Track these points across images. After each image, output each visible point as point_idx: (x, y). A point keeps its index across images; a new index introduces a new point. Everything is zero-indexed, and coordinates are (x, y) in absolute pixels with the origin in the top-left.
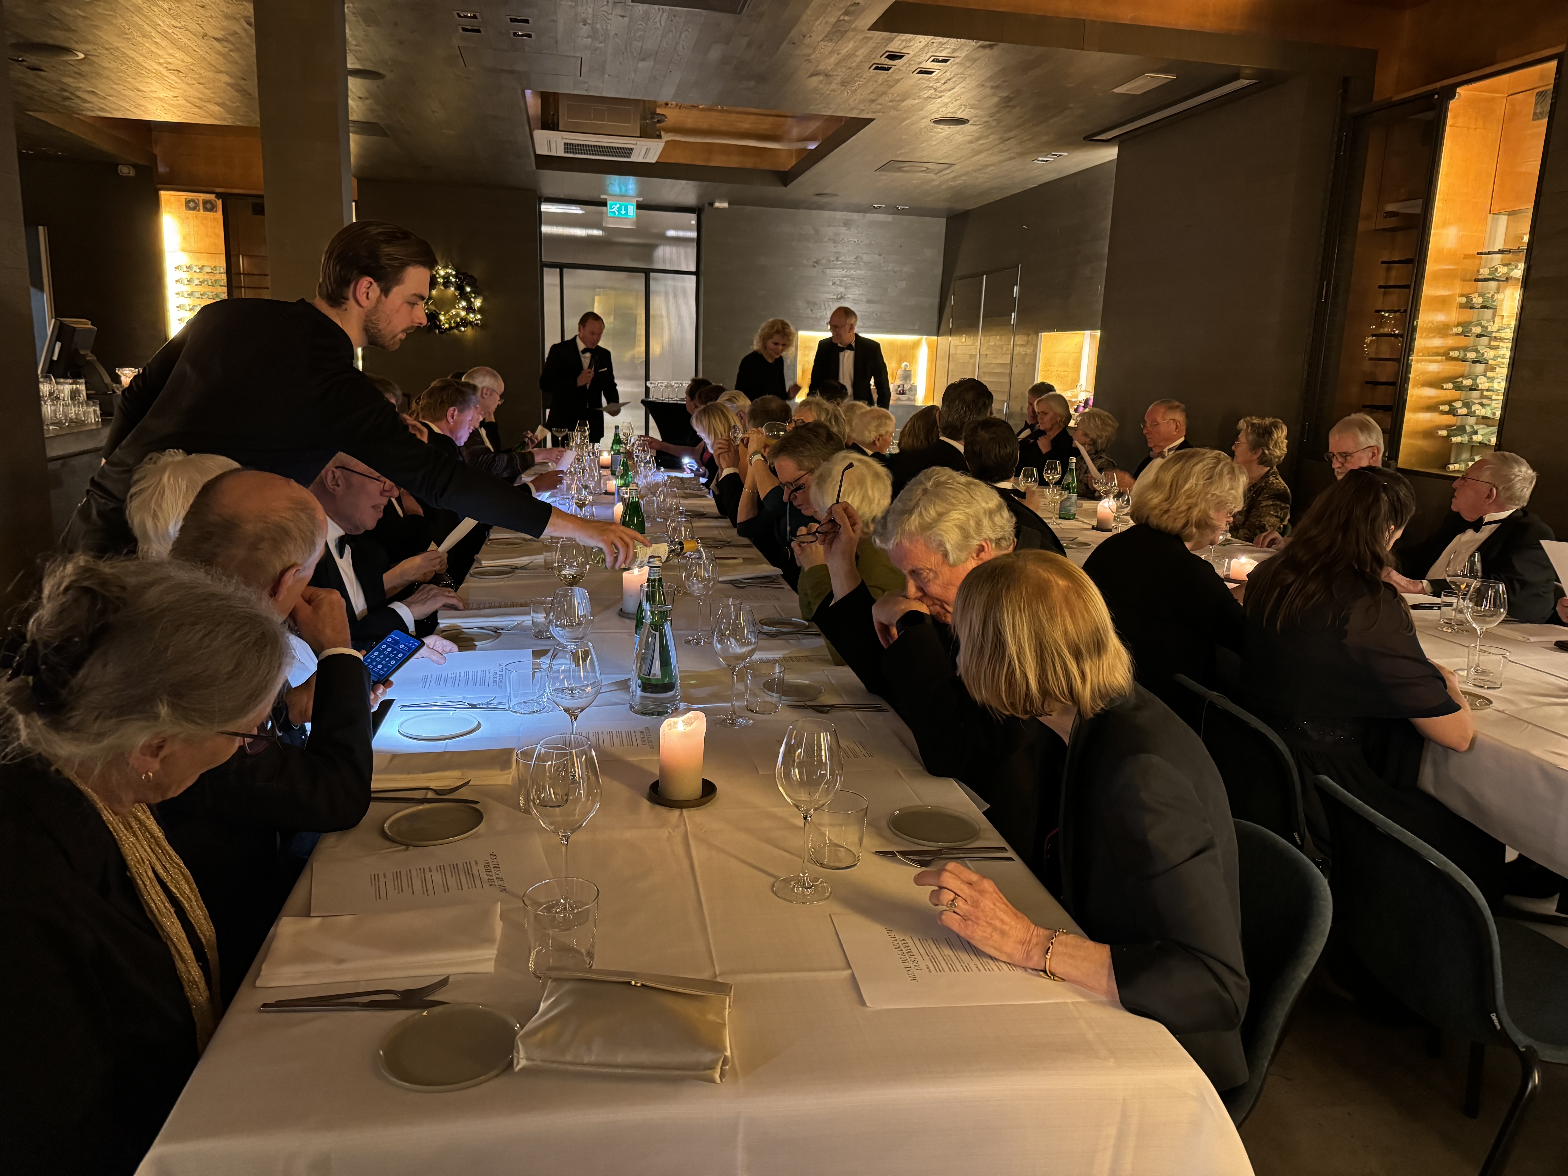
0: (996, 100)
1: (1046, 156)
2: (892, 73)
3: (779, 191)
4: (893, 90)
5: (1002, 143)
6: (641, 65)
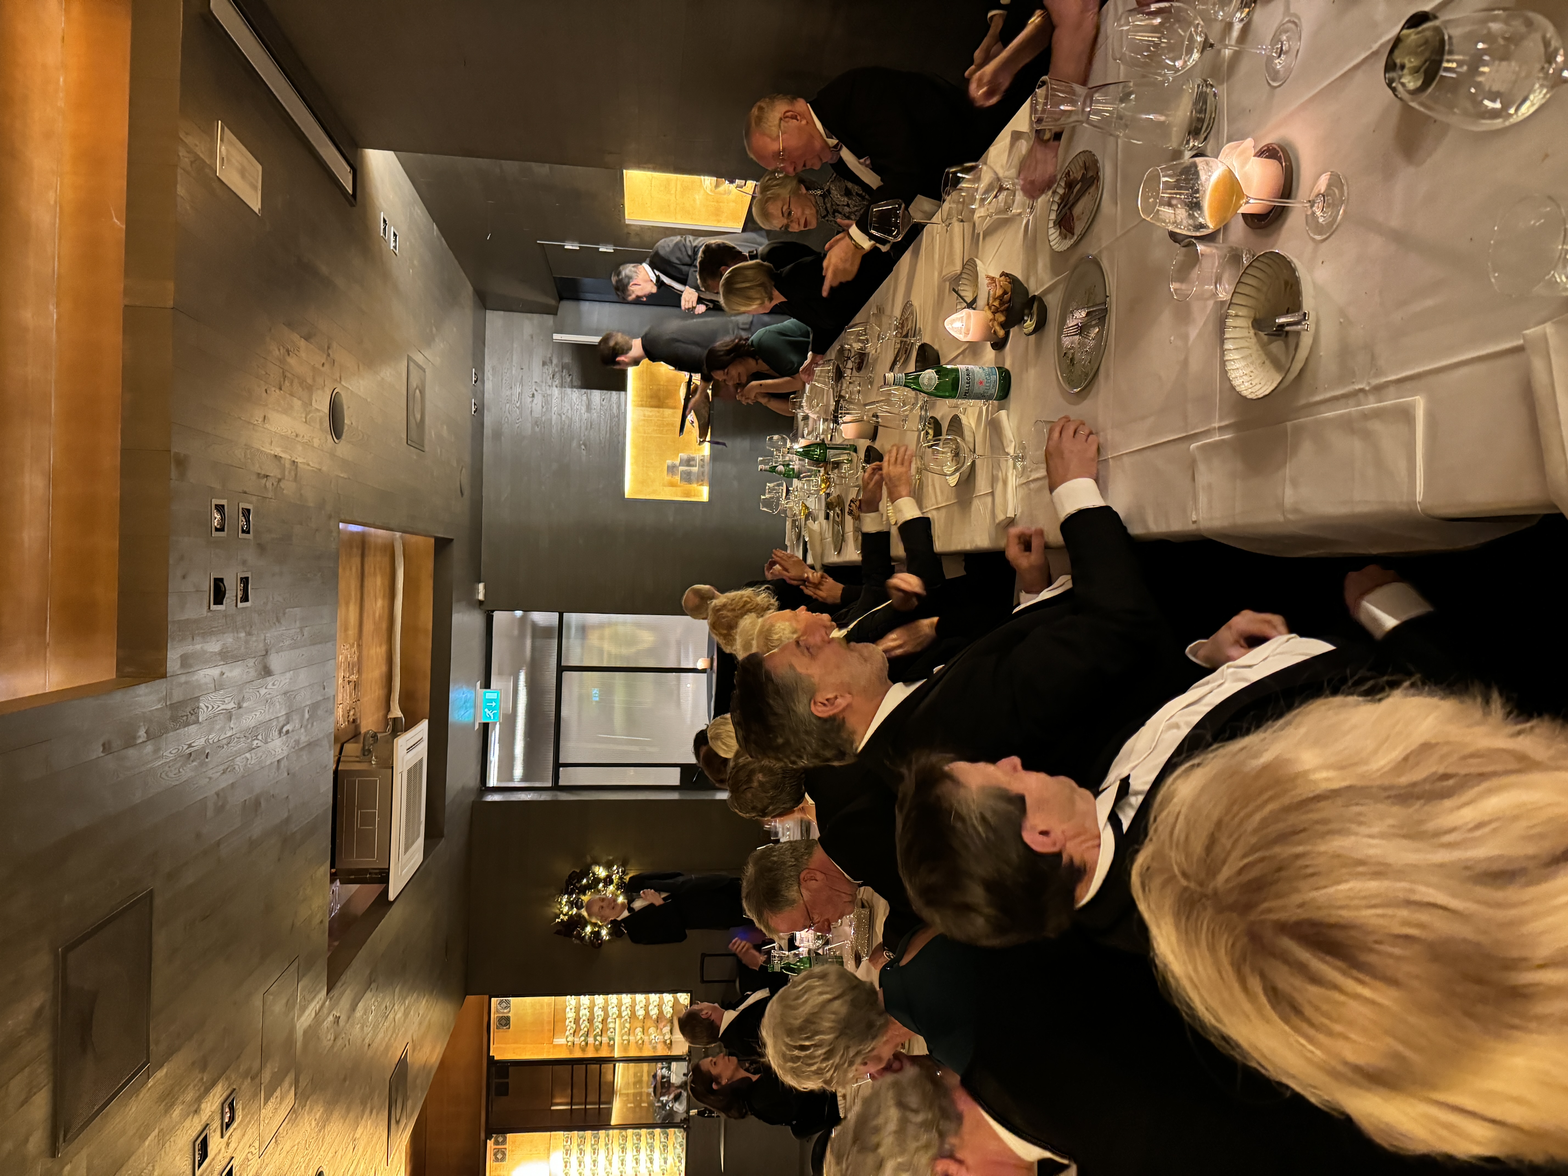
1: (387, 241)
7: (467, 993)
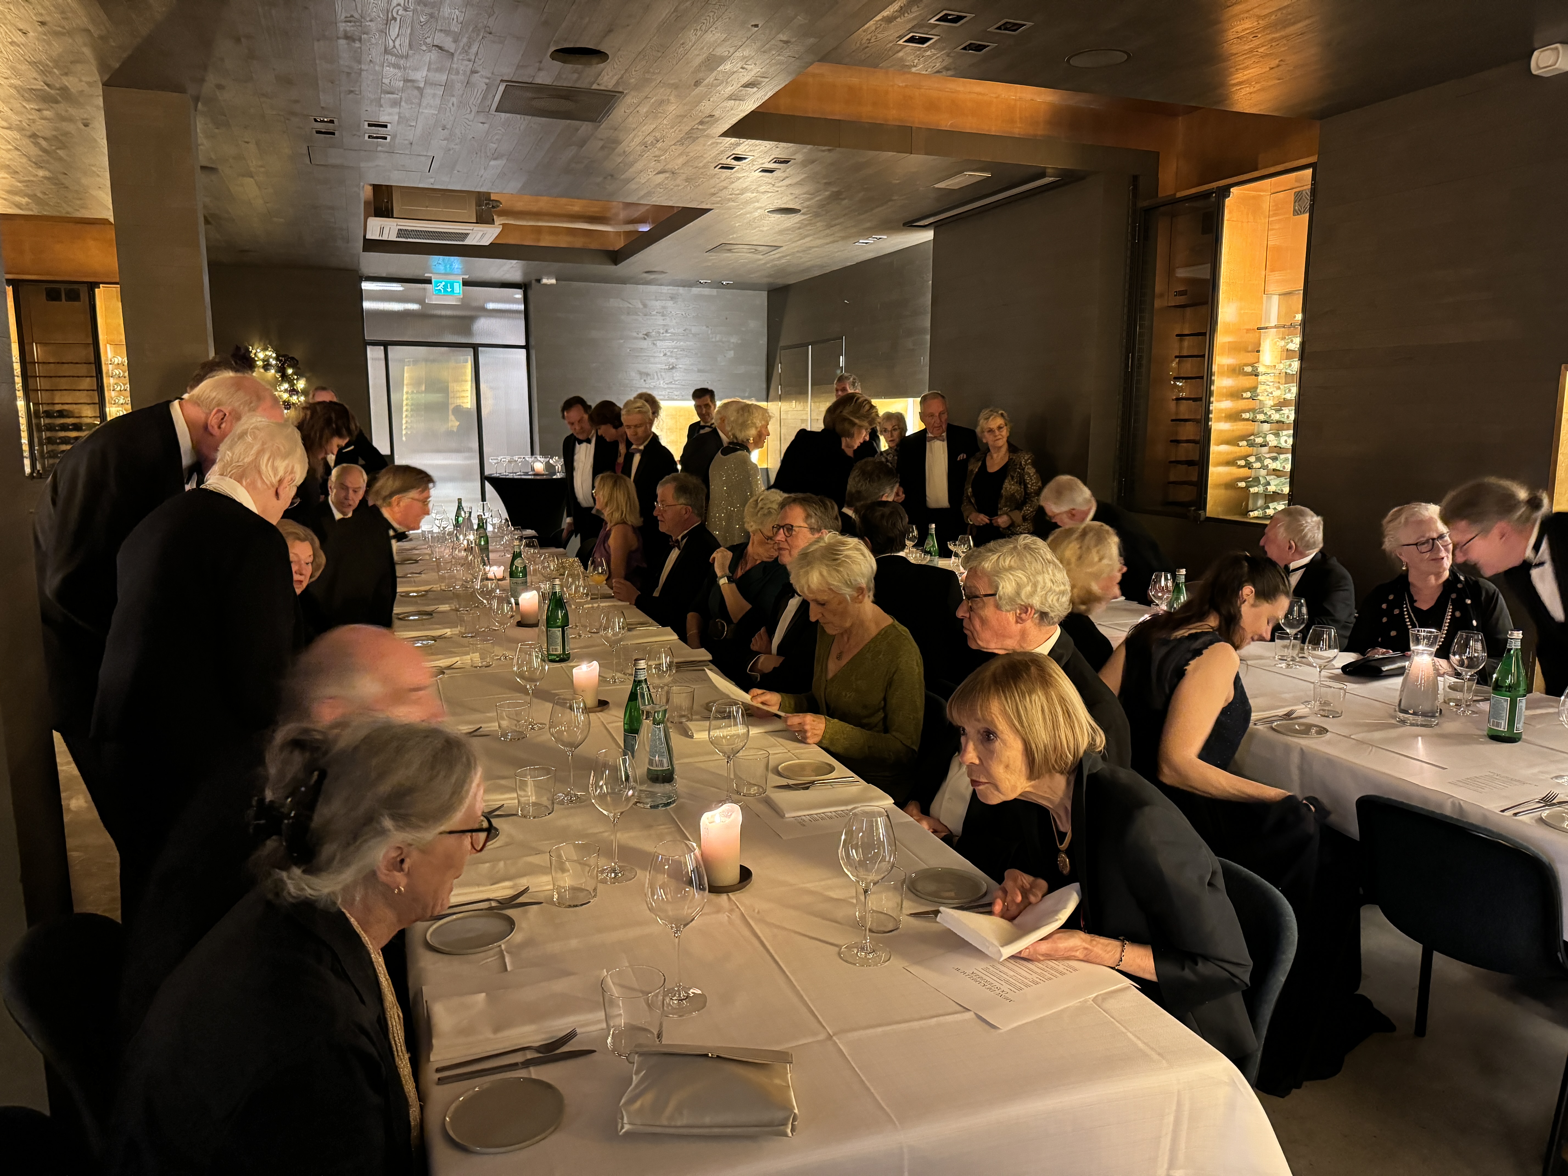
0: (827, 193)
1: (867, 239)
2: (735, 172)
3: (611, 269)
4: (733, 186)
5: (829, 228)
6: (492, 163)
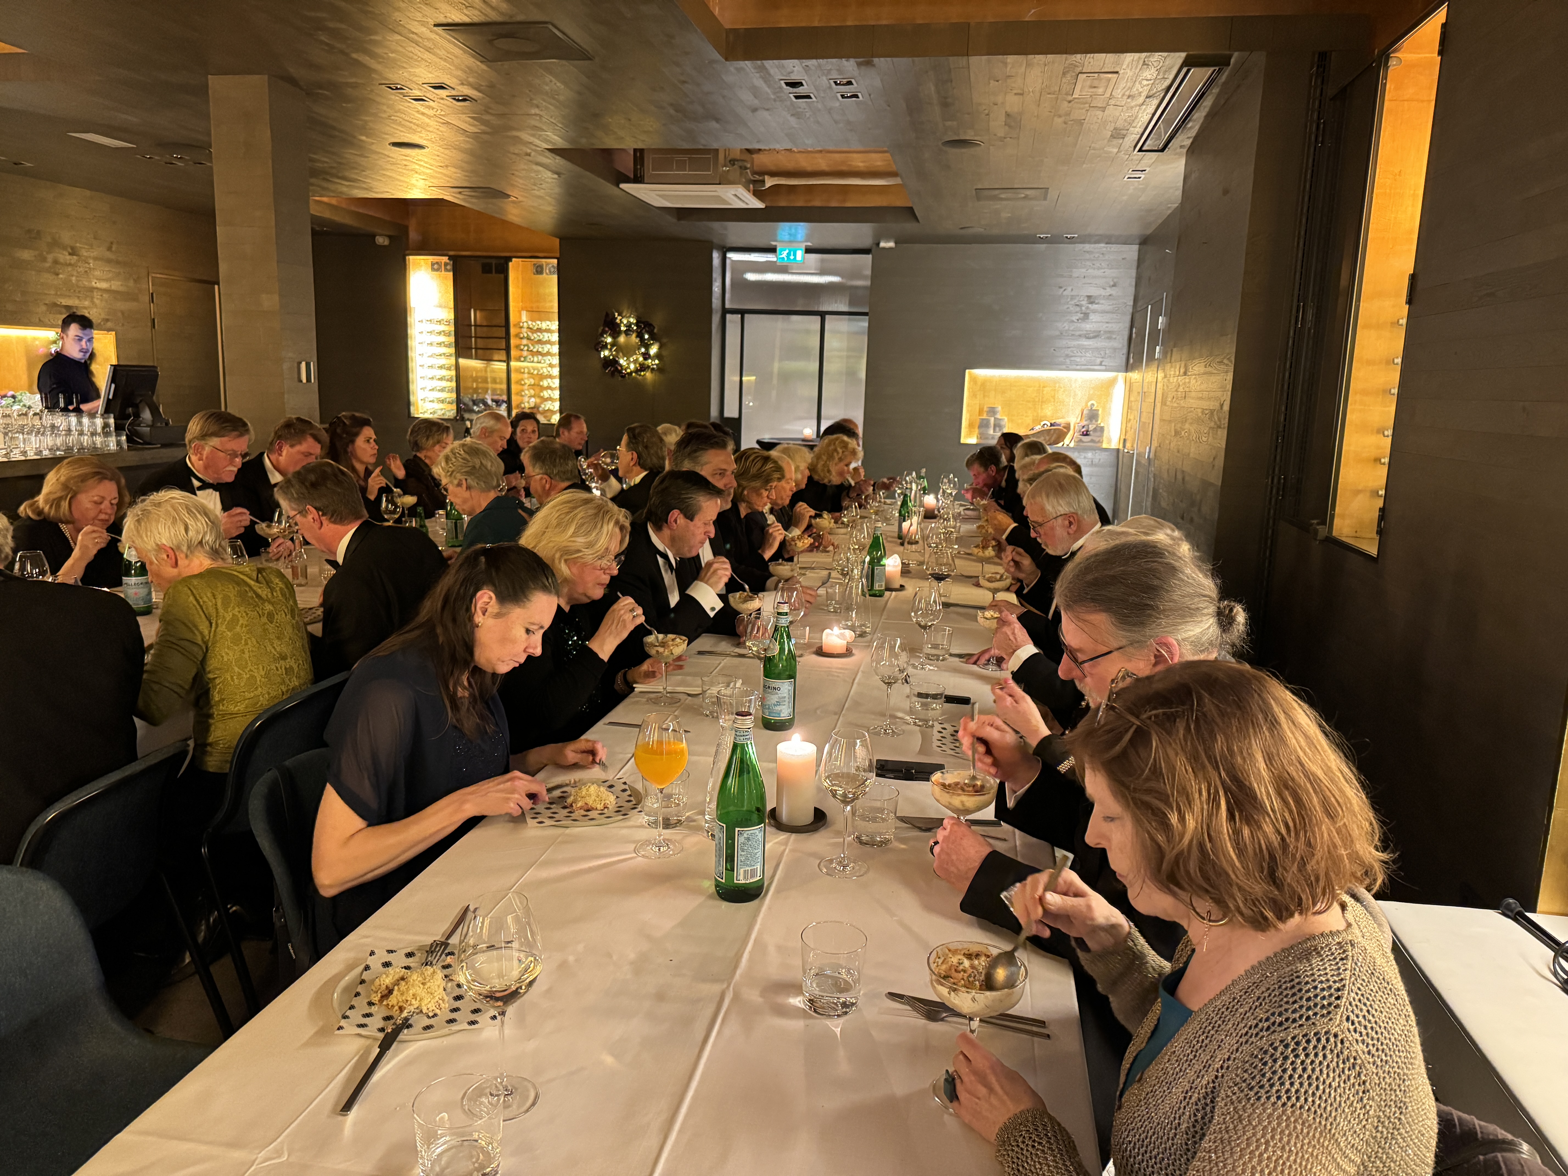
7: (560, 239)
